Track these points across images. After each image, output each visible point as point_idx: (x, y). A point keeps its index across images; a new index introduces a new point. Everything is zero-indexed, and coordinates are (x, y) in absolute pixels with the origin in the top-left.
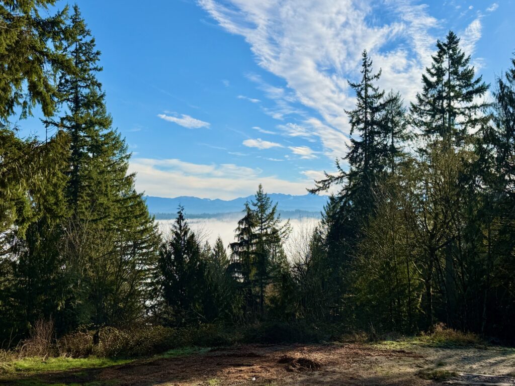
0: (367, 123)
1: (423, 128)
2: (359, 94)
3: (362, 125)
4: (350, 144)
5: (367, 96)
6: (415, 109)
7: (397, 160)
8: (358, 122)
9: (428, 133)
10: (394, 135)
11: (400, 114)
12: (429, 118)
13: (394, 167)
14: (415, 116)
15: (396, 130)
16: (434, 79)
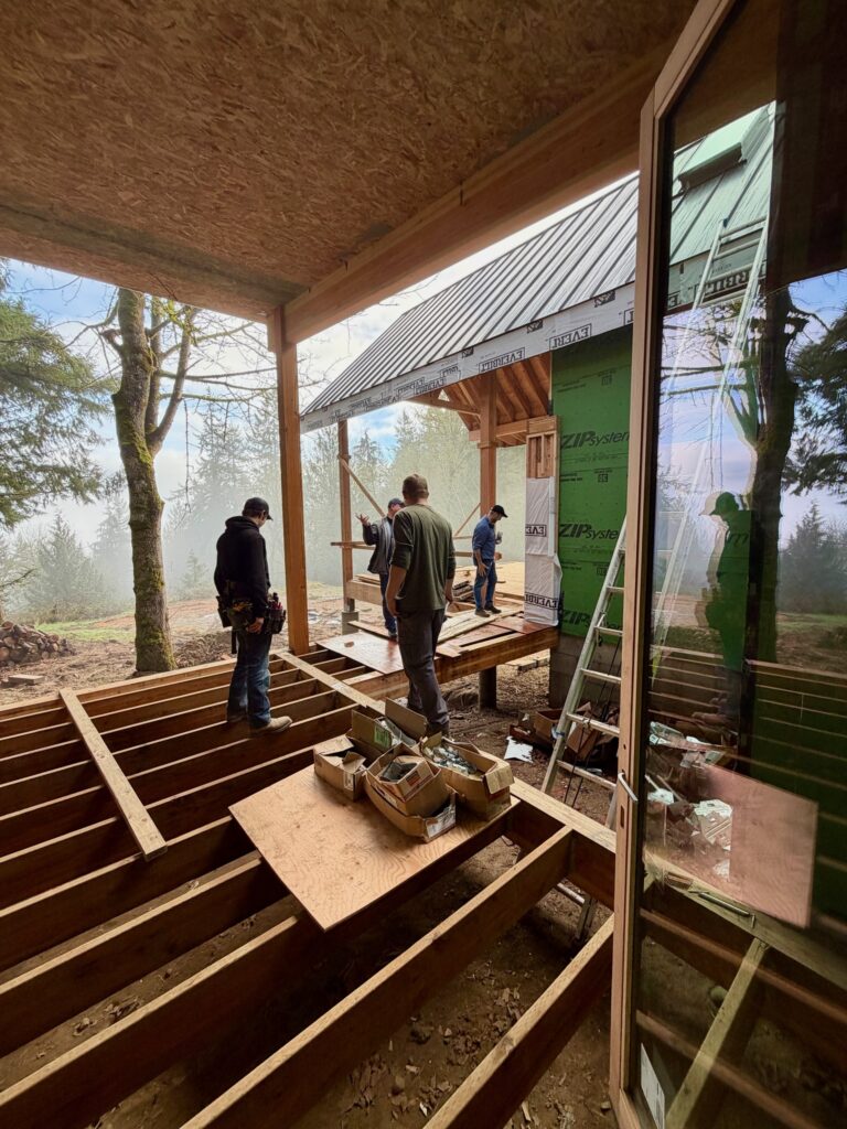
0: (213, 445)
1: (257, 454)
2: (205, 421)
3: (209, 447)
4: (200, 461)
5: (212, 424)
6: (249, 439)
7: (238, 476)
8: (207, 444)
9: (260, 458)
10: (235, 457)
11: (239, 442)
12: (261, 447)
13: (235, 480)
14: (250, 444)
15: (236, 453)
16: (262, 418)
